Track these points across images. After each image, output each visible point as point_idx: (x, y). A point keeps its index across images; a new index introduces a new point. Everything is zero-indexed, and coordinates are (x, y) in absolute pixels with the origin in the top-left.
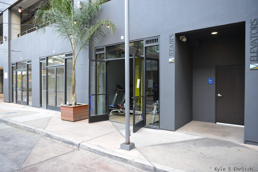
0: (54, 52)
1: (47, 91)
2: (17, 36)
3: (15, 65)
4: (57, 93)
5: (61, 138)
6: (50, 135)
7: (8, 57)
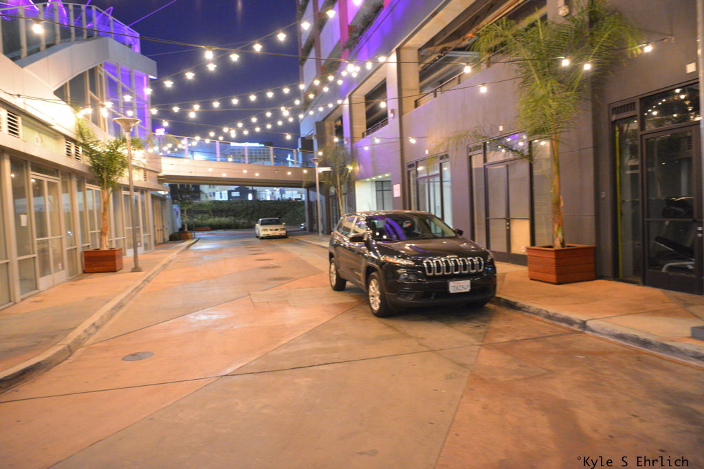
1: (488, 218)
2: (413, 104)
3: (414, 168)
4: (512, 221)
5: (541, 310)
6: (515, 303)
7: (399, 152)
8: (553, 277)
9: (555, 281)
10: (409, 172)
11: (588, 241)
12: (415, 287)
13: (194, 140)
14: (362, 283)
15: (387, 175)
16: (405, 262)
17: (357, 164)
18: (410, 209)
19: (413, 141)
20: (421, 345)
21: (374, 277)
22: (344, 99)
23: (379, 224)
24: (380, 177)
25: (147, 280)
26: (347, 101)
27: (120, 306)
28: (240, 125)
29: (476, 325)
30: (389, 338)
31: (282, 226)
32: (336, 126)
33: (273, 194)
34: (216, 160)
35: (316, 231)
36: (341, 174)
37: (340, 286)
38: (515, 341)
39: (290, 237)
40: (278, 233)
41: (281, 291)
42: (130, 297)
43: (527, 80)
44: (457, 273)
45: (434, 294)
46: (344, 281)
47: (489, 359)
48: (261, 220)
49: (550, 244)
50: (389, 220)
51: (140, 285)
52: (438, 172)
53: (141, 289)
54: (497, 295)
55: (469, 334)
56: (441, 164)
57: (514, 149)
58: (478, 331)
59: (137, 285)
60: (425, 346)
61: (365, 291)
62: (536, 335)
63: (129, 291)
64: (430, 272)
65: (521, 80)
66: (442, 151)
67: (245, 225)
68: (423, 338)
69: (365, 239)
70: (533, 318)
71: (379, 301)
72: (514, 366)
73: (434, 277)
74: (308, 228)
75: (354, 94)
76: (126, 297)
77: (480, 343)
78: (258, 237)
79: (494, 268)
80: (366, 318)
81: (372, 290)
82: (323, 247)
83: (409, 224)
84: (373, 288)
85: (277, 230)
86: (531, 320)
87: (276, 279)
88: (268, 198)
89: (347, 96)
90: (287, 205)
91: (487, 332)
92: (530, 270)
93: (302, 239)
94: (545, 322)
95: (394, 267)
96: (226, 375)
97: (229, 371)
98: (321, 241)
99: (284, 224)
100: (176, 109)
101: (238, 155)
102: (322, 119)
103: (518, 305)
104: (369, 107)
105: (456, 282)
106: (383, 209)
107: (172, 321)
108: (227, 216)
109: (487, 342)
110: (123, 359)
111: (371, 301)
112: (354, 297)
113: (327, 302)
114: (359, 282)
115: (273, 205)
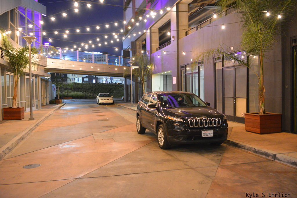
0: (232, 48)
1: (224, 97)
2: (185, 33)
3: (185, 68)
4: (237, 99)
5: (252, 148)
6: (238, 144)
7: (177, 59)
8: (258, 130)
9: (259, 133)
10: (181, 70)
11: (278, 111)
12: (183, 133)
13: (65, 49)
14: (155, 130)
15: (169, 72)
16: (178, 120)
17: (153, 65)
18: (181, 91)
19: (184, 54)
20: (186, 165)
21: (161, 127)
22: (147, 30)
23: (165, 98)
24: (166, 72)
25: (37, 125)
26: (149, 31)
27: (22, 138)
28: (90, 42)
29: (216, 155)
30: (168, 161)
31: (111, 98)
32: (142, 44)
33: (106, 80)
34: (77, 61)
35: (129, 101)
36: (144, 71)
37: (142, 131)
38: (237, 165)
39: (115, 104)
40: (109, 101)
41: (110, 133)
42: (28, 134)
43: (247, 23)
44: (206, 126)
45: (193, 138)
46: (145, 129)
47: (222, 174)
48: (99, 94)
49: (258, 112)
50: (170, 96)
51: (33, 128)
52: (197, 71)
53: (34, 129)
54: (228, 139)
55: (212, 160)
56: (199, 67)
57: (239, 60)
58: (217, 158)
59: (31, 128)
60: (188, 166)
61: (156, 135)
62: (249, 161)
63: (28, 130)
64: (192, 125)
65: (244, 23)
66: (200, 60)
67: (91, 97)
68: (187, 161)
69: (157, 106)
70: (247, 152)
71: (163, 140)
72: (236, 178)
73: (194, 128)
74: (125, 100)
75: (153, 27)
76: (26, 134)
77: (218, 165)
78: (97, 103)
79: (227, 124)
80: (156, 149)
81: (160, 134)
82: (133, 110)
83: (181, 99)
84: (160, 133)
85: (108, 100)
86: (245, 153)
87: (107, 127)
88: (104, 82)
89: (149, 28)
90: (114, 86)
91: (221, 159)
92: (245, 126)
93: (122, 105)
94: (254, 155)
95: (172, 122)
96: (79, 178)
97: (81, 176)
98: (132, 106)
99: (112, 96)
100: (56, 33)
101: (89, 59)
102: (135, 40)
103: (239, 145)
104: (161, 34)
105: (206, 131)
106: (167, 90)
107: (50, 148)
108: (81, 92)
109: (222, 164)
110: (23, 167)
111: (159, 140)
112: (150, 138)
113: (134, 140)
114: (153, 130)
115: (107, 86)
